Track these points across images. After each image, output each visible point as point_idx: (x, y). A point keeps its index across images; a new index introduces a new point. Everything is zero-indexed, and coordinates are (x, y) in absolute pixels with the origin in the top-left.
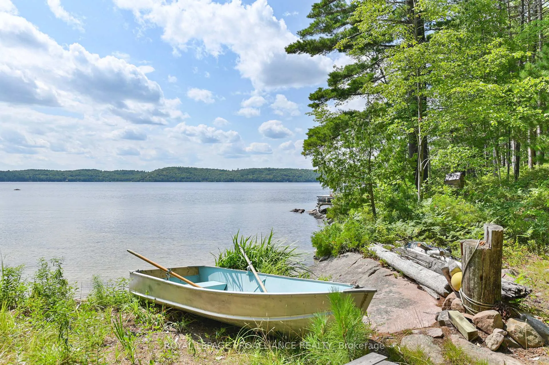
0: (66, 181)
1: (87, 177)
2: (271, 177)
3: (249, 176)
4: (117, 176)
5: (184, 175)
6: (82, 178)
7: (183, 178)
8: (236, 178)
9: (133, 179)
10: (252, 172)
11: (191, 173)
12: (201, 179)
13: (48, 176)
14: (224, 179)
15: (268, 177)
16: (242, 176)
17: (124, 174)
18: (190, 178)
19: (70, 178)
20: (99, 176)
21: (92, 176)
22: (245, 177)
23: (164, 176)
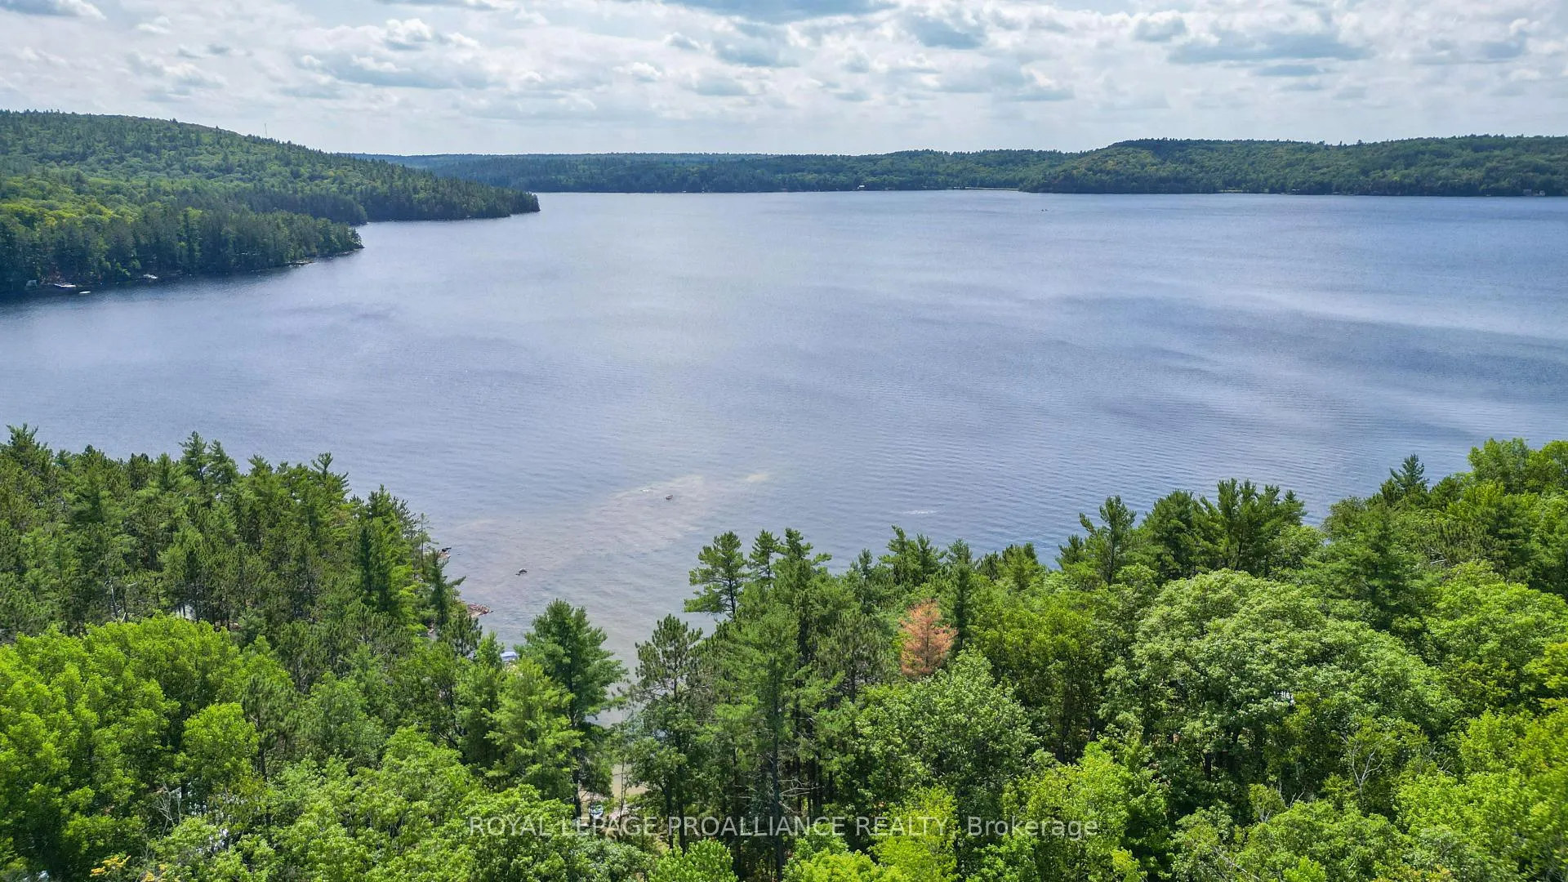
0: (861, 189)
1: (907, 178)
2: (1477, 174)
3: (1390, 172)
4: (983, 173)
5: (1168, 169)
6: (896, 179)
7: (1162, 180)
8: (1336, 182)
9: (1022, 180)
10: (1406, 157)
11: (1192, 162)
12: (1219, 183)
13: (822, 177)
14: (1296, 185)
15: (1465, 175)
16: (1365, 173)
17: (1001, 164)
18: (1184, 180)
19: (870, 179)
20: (937, 173)
21: (919, 173)
22: (1373, 175)
23: (1108, 173)
